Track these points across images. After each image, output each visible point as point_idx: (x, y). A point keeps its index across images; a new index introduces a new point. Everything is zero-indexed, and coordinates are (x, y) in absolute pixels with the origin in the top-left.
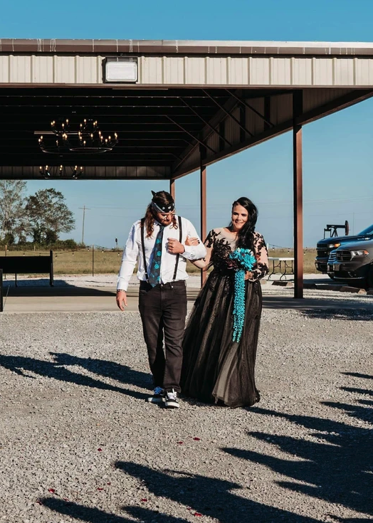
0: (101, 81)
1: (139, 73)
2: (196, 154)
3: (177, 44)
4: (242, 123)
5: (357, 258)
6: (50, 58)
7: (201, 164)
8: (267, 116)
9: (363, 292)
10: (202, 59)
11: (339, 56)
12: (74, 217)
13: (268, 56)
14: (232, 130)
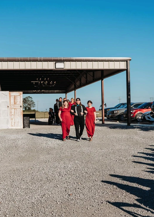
0: (54, 68)
1: (64, 66)
2: (73, 86)
3: (74, 58)
4: (86, 78)
5: (116, 113)
6: (41, 62)
8: (93, 76)
9: (118, 122)
10: (81, 62)
11: (116, 61)
12: (35, 104)
13: (98, 61)
14: (83, 80)
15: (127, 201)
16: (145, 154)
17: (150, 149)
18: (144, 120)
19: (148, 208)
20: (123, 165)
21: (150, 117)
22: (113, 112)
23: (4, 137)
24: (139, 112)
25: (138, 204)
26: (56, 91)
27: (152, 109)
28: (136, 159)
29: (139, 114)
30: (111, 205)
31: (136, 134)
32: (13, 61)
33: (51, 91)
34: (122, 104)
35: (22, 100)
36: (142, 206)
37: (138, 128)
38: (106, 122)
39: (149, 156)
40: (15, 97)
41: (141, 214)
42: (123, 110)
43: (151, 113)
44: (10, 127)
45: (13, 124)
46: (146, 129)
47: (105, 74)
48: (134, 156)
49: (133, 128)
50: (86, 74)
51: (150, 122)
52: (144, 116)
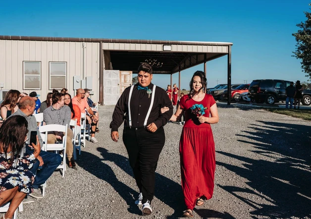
0: (162, 50)
1: (172, 48)
2: (178, 68)
3: (181, 42)
4: (190, 61)
5: (216, 93)
6: (150, 45)
7: (179, 71)
8: (197, 59)
9: (218, 101)
10: (186, 46)
11: (218, 45)
13: (202, 45)
14: (187, 62)
15: (238, 185)
17: (252, 128)
18: (241, 100)
19: (261, 194)
21: (247, 97)
22: (213, 92)
24: (236, 93)
25: (251, 189)
26: (162, 72)
27: (250, 91)
29: (236, 94)
30: (223, 190)
31: (237, 113)
32: (124, 43)
33: (157, 72)
34: (221, 85)
35: (131, 79)
36: (256, 191)
37: (237, 107)
39: (252, 136)
40: (125, 76)
41: (256, 202)
42: (221, 91)
43: (248, 94)
46: (245, 109)
47: (207, 57)
48: (238, 135)
49: (232, 107)
50: (190, 57)
51: (247, 102)
52: (241, 96)
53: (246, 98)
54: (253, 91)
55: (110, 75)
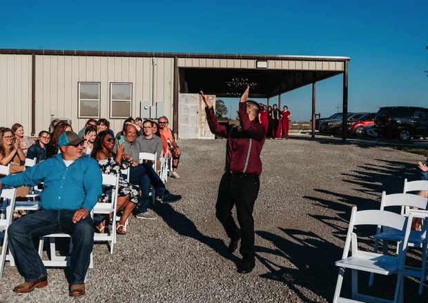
0: (255, 68)
1: (268, 65)
2: (277, 90)
3: (280, 56)
4: (294, 80)
5: (330, 125)
6: (240, 60)
7: (279, 93)
8: (303, 78)
9: (332, 136)
10: (287, 61)
11: (331, 61)
12: (228, 110)
16: (358, 172)
18: (365, 135)
20: (329, 183)
21: (373, 132)
22: (327, 123)
23: (194, 148)
24: (359, 125)
25: (340, 217)
26: (255, 95)
27: (376, 122)
28: (346, 177)
29: (359, 127)
31: (352, 151)
32: (206, 58)
34: (338, 114)
37: (355, 144)
38: (316, 136)
42: (339, 122)
43: (374, 127)
44: (200, 138)
45: (203, 133)
47: (317, 76)
48: (345, 174)
49: (349, 143)
50: (294, 75)
51: (372, 138)
52: (365, 129)
53: (371, 132)
54: (380, 122)
55: (186, 101)
